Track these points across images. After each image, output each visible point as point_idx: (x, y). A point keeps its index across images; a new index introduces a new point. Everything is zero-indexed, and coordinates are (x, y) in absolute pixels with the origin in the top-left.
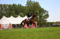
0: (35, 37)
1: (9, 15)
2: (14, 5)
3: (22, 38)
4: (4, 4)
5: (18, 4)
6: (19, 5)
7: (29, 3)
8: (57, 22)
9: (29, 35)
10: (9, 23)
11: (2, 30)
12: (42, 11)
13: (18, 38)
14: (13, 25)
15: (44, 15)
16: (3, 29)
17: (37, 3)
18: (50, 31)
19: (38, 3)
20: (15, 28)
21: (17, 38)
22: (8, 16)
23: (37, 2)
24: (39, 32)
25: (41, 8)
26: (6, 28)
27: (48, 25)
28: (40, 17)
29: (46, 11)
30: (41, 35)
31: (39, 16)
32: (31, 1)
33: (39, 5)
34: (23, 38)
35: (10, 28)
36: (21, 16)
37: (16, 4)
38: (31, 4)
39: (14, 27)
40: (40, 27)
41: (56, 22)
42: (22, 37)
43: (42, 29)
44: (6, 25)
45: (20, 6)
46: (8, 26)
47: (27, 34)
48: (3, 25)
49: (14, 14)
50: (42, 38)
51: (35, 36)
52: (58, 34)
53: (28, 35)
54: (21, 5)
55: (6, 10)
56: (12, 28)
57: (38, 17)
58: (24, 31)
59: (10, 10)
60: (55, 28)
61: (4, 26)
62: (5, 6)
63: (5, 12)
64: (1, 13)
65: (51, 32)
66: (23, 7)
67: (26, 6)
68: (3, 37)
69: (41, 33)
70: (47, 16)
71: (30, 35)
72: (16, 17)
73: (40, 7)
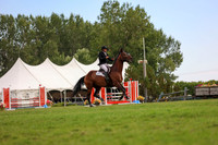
0: (131, 137)
1: (39, 55)
2: (54, 17)
3: (83, 141)
4: (19, 16)
5: (72, 16)
6: (75, 20)
7: (109, 11)
8: (212, 82)
9: (110, 130)
10: (37, 87)
11: (12, 113)
12: (157, 40)
13: (72, 142)
14: (53, 92)
15: (163, 56)
16: (14, 106)
17: (140, 12)
18: (185, 115)
19: (143, 10)
20: (59, 103)
21: (67, 140)
22: (35, 59)
23: (138, 8)
24: (146, 118)
25: (153, 31)
26: (28, 102)
27: (178, 95)
28: (152, 62)
29: (170, 40)
30: (155, 131)
31: (146, 61)
32: (116, 5)
33: (146, 20)
34: (89, 141)
35: (43, 104)
36: (82, 60)
37: (63, 16)
38: (117, 14)
39: (56, 101)
40: (149, 101)
41: (207, 83)
42: (86, 138)
43: (158, 107)
44: (27, 92)
45: (77, 22)
46: (32, 96)
47: (103, 128)
48: (15, 92)
49: (56, 51)
50: (156, 141)
51: (132, 132)
52: (215, 125)
53: (107, 130)
54: (82, 20)
55: (26, 37)
56: (48, 104)
57: (142, 64)
58: (92, 117)
59: (42, 39)
60: (207, 104)
61: (20, 96)
62: (22, 21)
63: (22, 45)
64: (10, 47)
65: (191, 120)
66: (88, 25)
67: (99, 22)
68: (15, 138)
69: (153, 123)
70: (177, 59)
71: (114, 132)
72: (62, 63)
73: (151, 26)
